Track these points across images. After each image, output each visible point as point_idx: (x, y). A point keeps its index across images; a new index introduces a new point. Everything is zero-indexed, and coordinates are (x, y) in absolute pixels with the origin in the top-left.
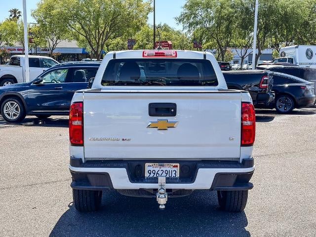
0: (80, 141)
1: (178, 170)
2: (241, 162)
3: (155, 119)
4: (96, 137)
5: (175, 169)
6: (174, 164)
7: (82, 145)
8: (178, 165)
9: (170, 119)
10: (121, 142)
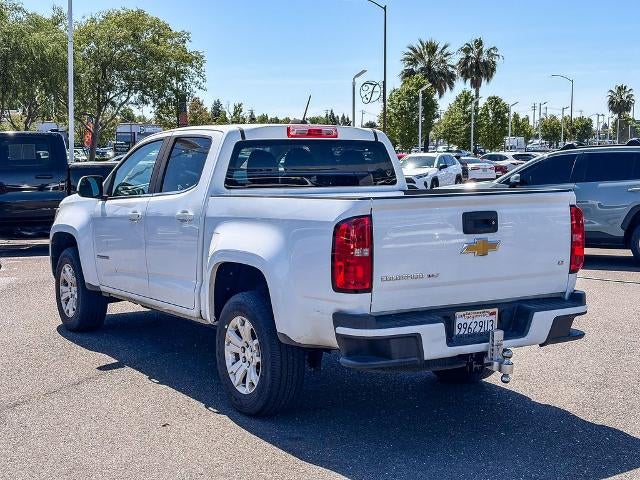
0: (364, 284)
1: (495, 318)
2: (566, 297)
3: (472, 238)
4: (390, 274)
5: (492, 317)
6: (491, 311)
7: (369, 290)
8: (496, 310)
9: (490, 237)
10: (426, 280)
